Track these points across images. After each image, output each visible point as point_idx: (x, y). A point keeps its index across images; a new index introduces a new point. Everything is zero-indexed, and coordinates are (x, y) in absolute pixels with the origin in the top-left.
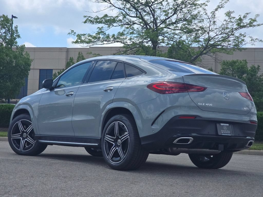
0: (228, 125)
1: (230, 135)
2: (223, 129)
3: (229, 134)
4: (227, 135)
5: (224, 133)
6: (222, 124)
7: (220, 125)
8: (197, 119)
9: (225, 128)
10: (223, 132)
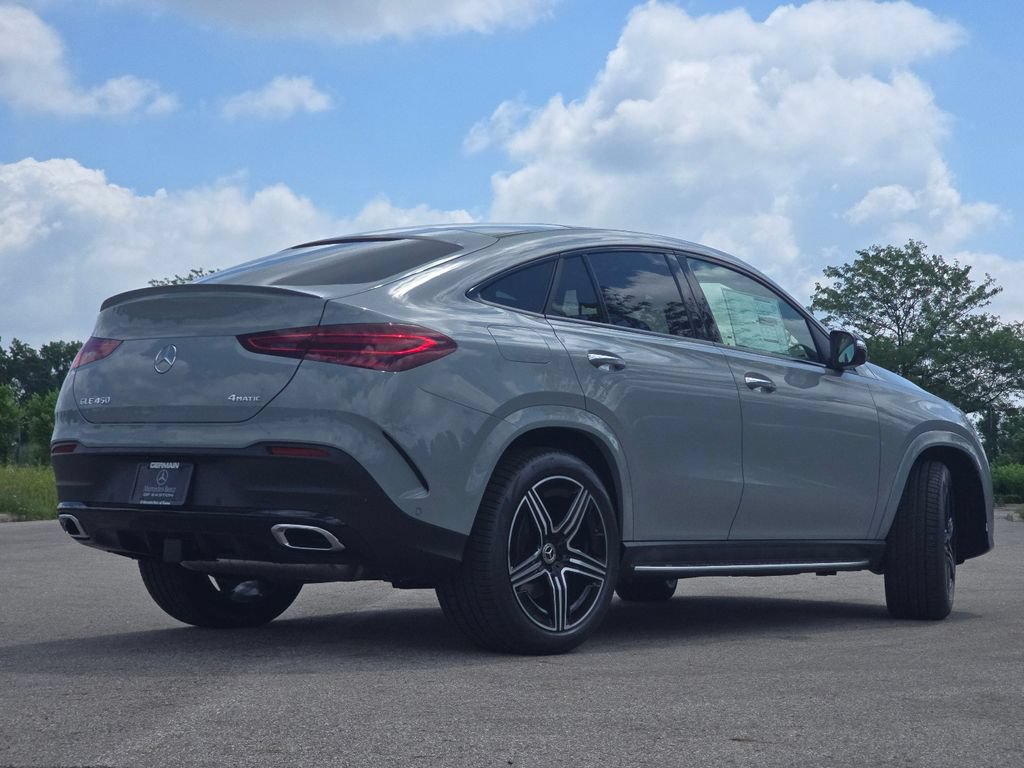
0: (176, 465)
1: (168, 503)
2: (154, 484)
3: (167, 499)
4: (155, 503)
5: (149, 498)
6: (155, 465)
7: (149, 468)
8: (77, 451)
9: (163, 478)
10: (148, 495)
